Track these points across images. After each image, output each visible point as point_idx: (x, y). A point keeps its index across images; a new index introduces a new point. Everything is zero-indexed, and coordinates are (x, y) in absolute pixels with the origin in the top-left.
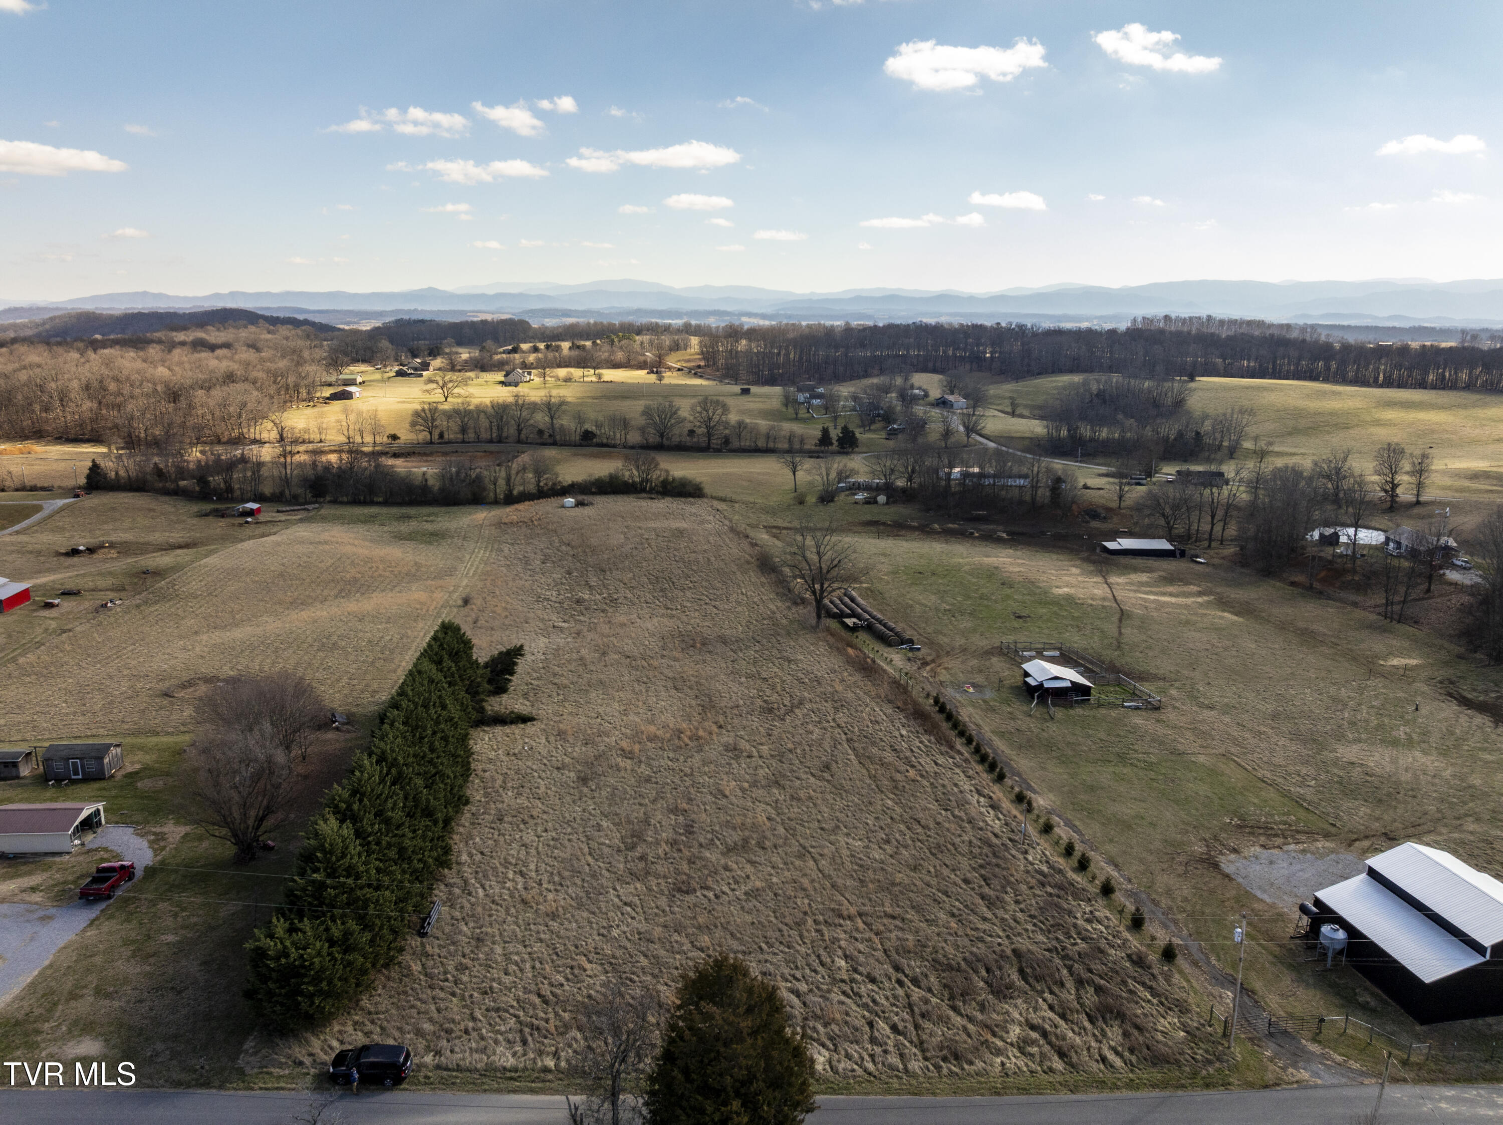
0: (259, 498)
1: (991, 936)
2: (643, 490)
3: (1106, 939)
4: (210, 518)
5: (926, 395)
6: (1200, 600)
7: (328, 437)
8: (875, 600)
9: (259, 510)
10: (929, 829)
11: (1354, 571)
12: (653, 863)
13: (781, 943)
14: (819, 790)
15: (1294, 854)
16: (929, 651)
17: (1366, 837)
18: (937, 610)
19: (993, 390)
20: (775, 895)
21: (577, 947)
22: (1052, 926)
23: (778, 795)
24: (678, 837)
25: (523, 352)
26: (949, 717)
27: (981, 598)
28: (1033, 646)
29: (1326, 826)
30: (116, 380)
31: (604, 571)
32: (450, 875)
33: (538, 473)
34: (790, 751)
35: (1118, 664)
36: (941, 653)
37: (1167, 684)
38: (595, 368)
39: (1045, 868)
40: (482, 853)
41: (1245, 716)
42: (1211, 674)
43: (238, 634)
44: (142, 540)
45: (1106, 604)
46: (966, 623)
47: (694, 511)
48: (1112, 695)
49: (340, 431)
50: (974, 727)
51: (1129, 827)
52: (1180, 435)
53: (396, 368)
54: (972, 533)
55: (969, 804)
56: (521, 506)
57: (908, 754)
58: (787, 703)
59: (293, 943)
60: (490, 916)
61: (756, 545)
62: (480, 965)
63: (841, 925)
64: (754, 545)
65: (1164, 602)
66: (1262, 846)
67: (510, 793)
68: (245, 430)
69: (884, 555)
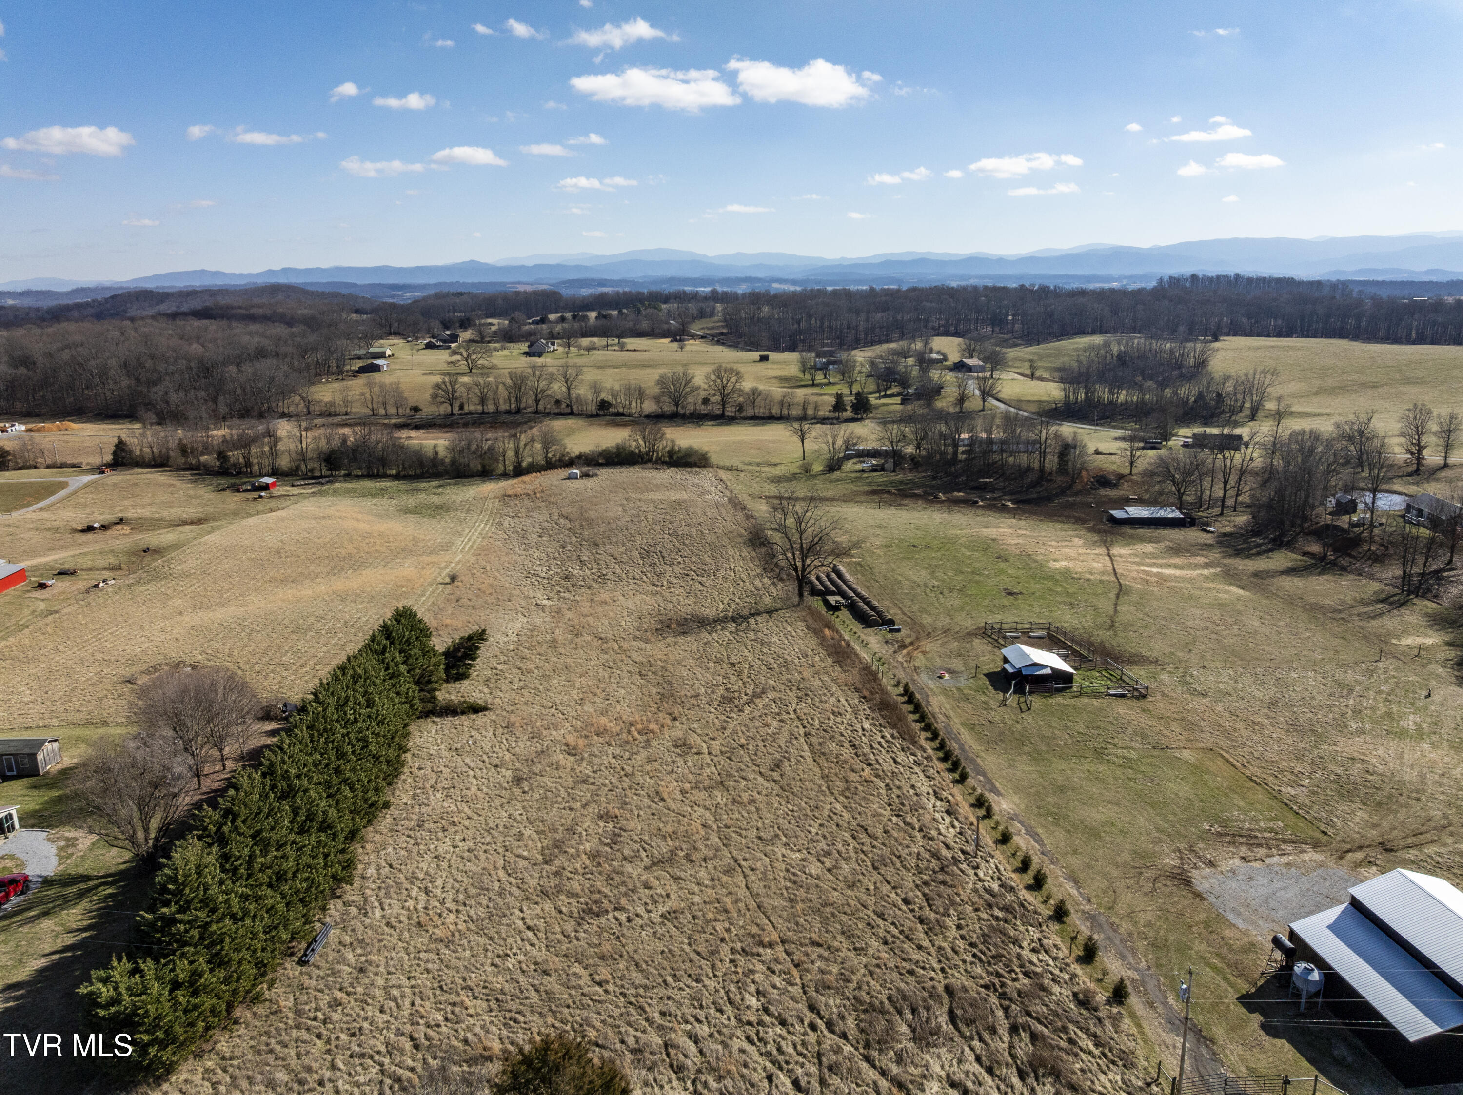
0: (275, 472)
1: (924, 968)
2: (650, 460)
3: (1051, 973)
4: (227, 492)
5: (945, 359)
6: (1206, 572)
7: (354, 410)
8: (863, 575)
9: (274, 484)
10: (876, 839)
11: (1371, 541)
12: (568, 879)
13: (690, 976)
14: (764, 792)
15: (1277, 869)
16: (909, 632)
17: (1361, 848)
18: (926, 585)
19: (1011, 353)
20: (694, 917)
21: (464, 980)
22: (993, 957)
23: (719, 799)
24: (601, 848)
25: (550, 322)
26: (917, 708)
27: (973, 573)
28: (1019, 626)
29: (1317, 835)
30: (152, 357)
31: (596, 545)
32: (350, 892)
33: (546, 445)
34: (742, 746)
35: (1108, 646)
36: (922, 633)
37: (1159, 668)
38: (619, 337)
39: (995, 886)
40: (391, 866)
41: (1240, 704)
42: (1208, 656)
43: (219, 614)
44: (157, 516)
45: (1105, 578)
46: (954, 600)
47: (697, 481)
48: (1096, 681)
49: (364, 404)
50: (943, 719)
51: (1097, 835)
52: (1200, 396)
53: (428, 340)
54: (977, 502)
55: (925, 809)
56: (526, 478)
57: (867, 750)
58: (750, 692)
59: (128, 989)
60: (380, 941)
61: (752, 517)
62: (356, 1000)
63: (759, 955)
64: (749, 517)
65: (1168, 576)
66: (1243, 858)
67: (439, 795)
68: (274, 405)
69: (880, 527)
